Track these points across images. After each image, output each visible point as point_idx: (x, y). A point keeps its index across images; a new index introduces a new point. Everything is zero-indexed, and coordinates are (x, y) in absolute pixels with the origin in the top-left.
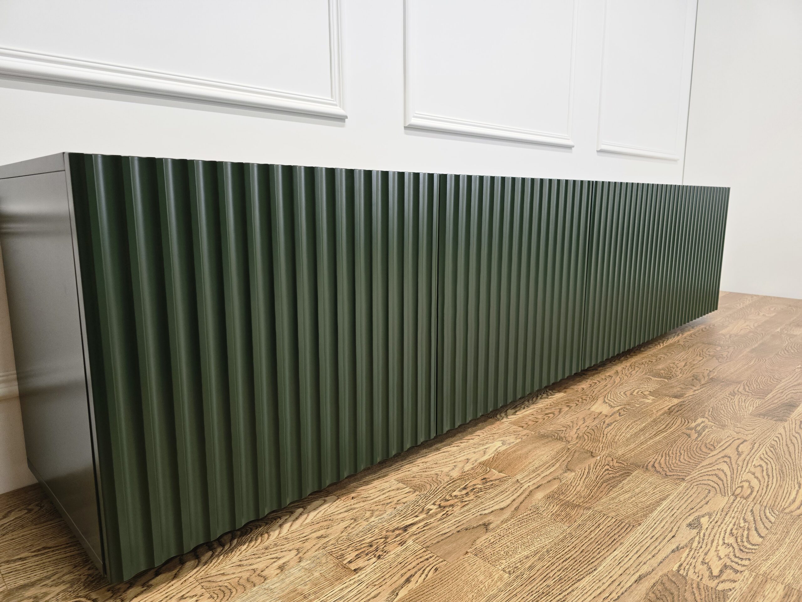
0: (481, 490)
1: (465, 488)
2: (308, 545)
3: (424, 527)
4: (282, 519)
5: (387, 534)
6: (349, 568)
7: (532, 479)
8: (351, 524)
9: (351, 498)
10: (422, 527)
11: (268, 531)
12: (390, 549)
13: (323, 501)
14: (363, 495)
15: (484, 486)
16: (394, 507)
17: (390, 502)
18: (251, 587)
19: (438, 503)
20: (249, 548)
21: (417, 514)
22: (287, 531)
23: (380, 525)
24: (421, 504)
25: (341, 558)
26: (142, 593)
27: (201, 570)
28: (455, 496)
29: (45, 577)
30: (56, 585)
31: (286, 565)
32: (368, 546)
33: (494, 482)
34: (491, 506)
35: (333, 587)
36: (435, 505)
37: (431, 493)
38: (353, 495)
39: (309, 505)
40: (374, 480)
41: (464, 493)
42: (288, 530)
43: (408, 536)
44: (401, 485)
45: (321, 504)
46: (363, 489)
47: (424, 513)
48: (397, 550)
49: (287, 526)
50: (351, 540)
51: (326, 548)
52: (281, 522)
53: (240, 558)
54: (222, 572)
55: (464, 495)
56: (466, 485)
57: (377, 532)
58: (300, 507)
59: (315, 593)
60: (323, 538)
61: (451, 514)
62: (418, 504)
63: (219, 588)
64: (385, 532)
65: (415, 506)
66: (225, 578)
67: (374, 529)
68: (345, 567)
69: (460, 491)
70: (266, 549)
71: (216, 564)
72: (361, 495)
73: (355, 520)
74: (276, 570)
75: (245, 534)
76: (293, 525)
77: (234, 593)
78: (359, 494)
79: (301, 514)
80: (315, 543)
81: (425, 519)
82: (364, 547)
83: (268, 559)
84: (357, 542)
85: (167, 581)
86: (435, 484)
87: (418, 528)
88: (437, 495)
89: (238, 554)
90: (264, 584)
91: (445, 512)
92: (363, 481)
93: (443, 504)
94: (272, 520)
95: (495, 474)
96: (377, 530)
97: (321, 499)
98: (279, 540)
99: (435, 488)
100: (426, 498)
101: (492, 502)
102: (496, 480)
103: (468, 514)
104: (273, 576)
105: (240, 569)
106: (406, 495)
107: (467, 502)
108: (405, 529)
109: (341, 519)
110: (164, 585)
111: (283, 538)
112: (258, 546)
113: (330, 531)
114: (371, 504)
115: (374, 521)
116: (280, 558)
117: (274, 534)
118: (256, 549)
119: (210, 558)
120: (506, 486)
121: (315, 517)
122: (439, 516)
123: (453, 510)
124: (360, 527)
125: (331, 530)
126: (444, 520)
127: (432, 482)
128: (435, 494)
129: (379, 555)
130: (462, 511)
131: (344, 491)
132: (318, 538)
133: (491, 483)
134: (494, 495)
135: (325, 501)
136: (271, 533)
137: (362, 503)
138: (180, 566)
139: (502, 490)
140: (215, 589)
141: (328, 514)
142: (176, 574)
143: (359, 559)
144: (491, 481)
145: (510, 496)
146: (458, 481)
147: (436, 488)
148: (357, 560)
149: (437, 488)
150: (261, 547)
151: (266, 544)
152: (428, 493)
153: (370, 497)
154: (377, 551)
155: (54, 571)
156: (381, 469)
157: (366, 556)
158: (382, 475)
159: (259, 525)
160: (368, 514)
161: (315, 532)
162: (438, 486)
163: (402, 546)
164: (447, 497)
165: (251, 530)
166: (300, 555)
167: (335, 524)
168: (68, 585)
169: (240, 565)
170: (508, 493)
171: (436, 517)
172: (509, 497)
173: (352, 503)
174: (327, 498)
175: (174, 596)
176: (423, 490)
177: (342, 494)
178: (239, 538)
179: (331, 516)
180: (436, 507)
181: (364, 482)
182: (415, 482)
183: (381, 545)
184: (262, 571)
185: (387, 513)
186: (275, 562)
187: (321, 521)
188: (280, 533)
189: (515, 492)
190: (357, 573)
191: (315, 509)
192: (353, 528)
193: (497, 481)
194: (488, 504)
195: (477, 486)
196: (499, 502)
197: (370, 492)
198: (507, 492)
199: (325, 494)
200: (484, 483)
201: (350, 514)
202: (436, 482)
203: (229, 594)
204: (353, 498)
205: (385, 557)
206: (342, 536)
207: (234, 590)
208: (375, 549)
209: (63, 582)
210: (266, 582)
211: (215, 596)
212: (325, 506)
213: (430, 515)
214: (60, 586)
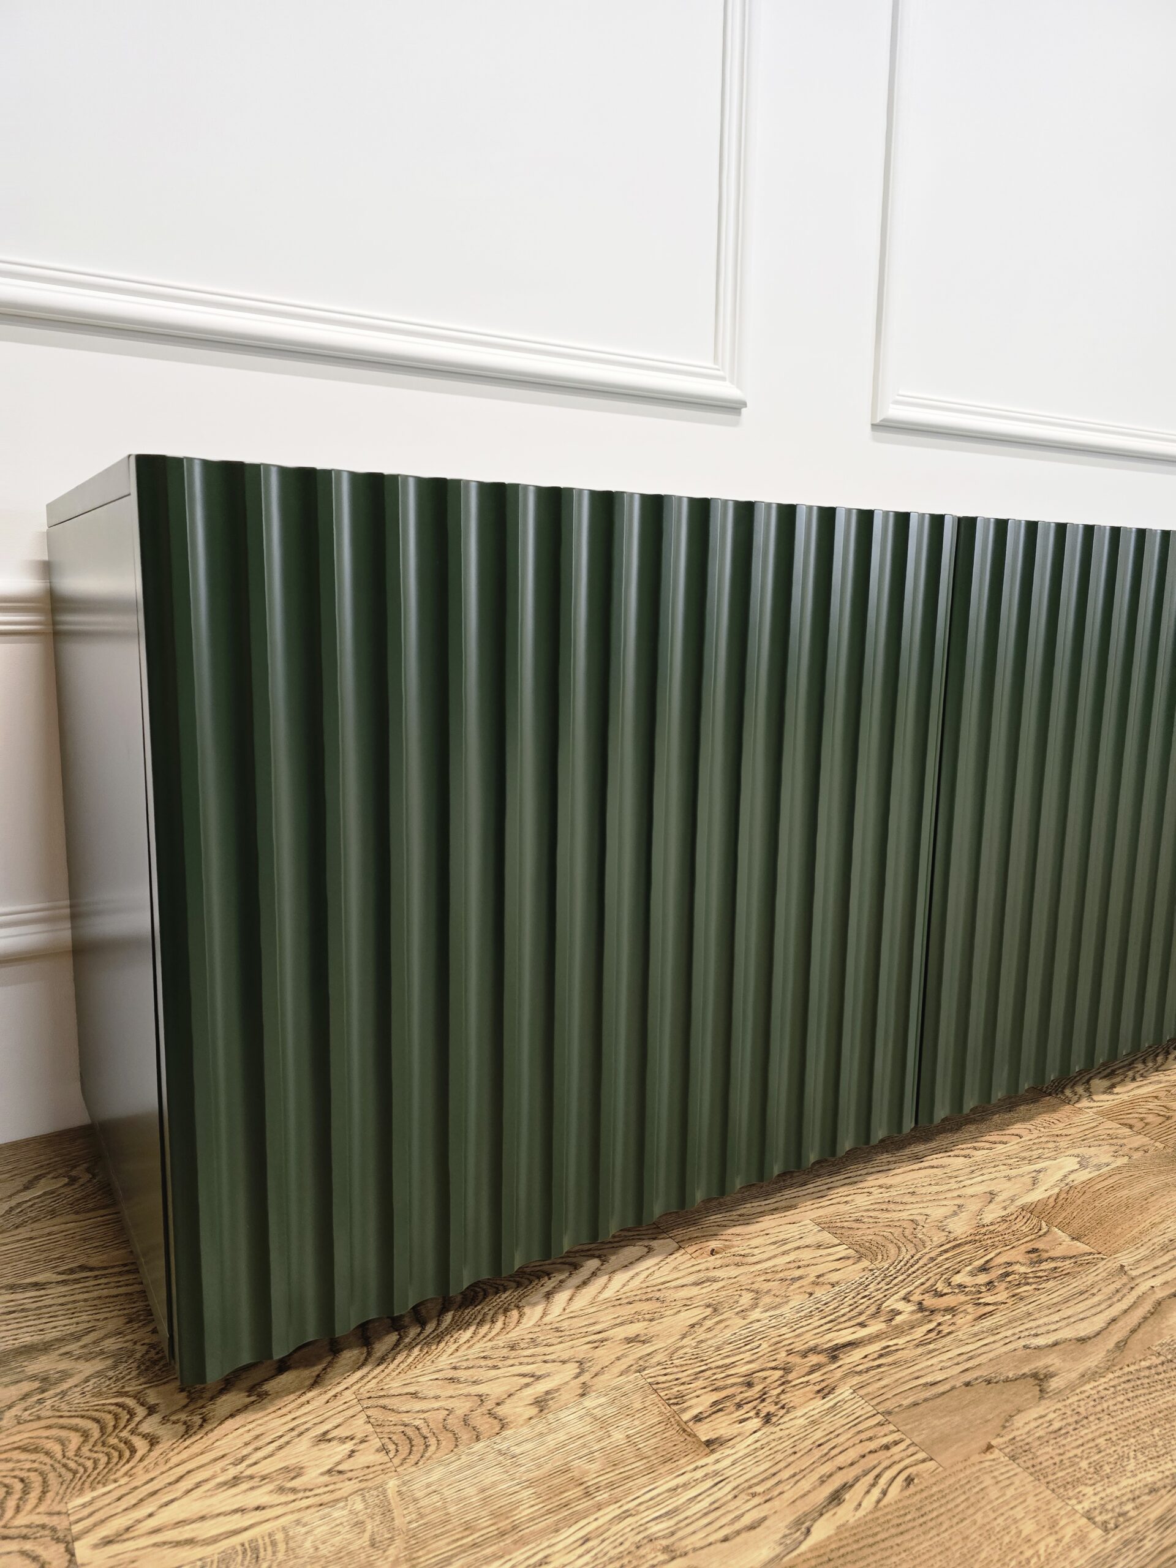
0: (1025, 1280)
1: (984, 1269)
2: (604, 1355)
3: (881, 1356)
4: (553, 1279)
5: (790, 1359)
6: (695, 1436)
7: (1161, 1269)
8: (705, 1318)
9: (709, 1253)
10: (876, 1355)
11: (521, 1304)
12: (796, 1401)
13: (646, 1250)
14: (737, 1249)
15: (1034, 1269)
16: (809, 1291)
17: (800, 1278)
18: (471, 1439)
19: (916, 1297)
20: (476, 1339)
21: (862, 1318)
22: (561, 1310)
23: (774, 1333)
24: (873, 1294)
25: (677, 1404)
26: (245, 1408)
27: (370, 1376)
28: (960, 1286)
29: (72, 1334)
30: (87, 1358)
31: (552, 1399)
32: (742, 1384)
33: (1059, 1264)
34: (1054, 1327)
35: (655, 1480)
36: (909, 1301)
37: (898, 1268)
38: (714, 1244)
39: (614, 1254)
40: (763, 1214)
41: (982, 1282)
42: (564, 1309)
43: (839, 1374)
44: (826, 1237)
45: (640, 1254)
46: (738, 1232)
47: (882, 1319)
48: (812, 1408)
49: (561, 1298)
50: (702, 1361)
51: (644, 1370)
52: (550, 1284)
53: (454, 1360)
54: (412, 1389)
55: (983, 1289)
56: (987, 1262)
57: (766, 1351)
58: (593, 1256)
59: (611, 1485)
60: (639, 1344)
61: (950, 1333)
62: (866, 1293)
63: (402, 1428)
64: (784, 1354)
65: (860, 1296)
66: (418, 1405)
67: (760, 1342)
68: (684, 1431)
69: (972, 1274)
70: (513, 1348)
71: (402, 1366)
72: (733, 1246)
73: (715, 1310)
74: (529, 1407)
75: (471, 1304)
76: (576, 1299)
77: (432, 1448)
78: (727, 1243)
79: (594, 1274)
80: (619, 1354)
81: (884, 1336)
82: (733, 1385)
83: (514, 1375)
84: (718, 1367)
85: (298, 1389)
86: (910, 1246)
87: (866, 1357)
88: (914, 1275)
89: (450, 1351)
90: (498, 1439)
91: (934, 1324)
92: (739, 1213)
93: (930, 1301)
94: (531, 1278)
95: (1061, 1243)
96: (765, 1345)
97: (640, 1243)
98: (542, 1330)
99: (908, 1256)
100: (888, 1280)
101: (1056, 1317)
102: (1064, 1258)
103: (991, 1339)
104: (521, 1423)
105: (451, 1390)
106: (837, 1265)
107: (991, 1308)
108: (834, 1353)
109: (685, 1302)
110: (292, 1397)
111: (550, 1327)
112: (496, 1338)
113: (655, 1328)
114: (754, 1274)
115: (759, 1321)
116: (539, 1378)
117: (533, 1314)
118: (490, 1344)
119: (393, 1349)
120: (1091, 1279)
121: (624, 1286)
122: (919, 1333)
123: (954, 1324)
124: (726, 1331)
125: (659, 1327)
126: (931, 1346)
127: (903, 1240)
128: (910, 1272)
129: (768, 1414)
130: (976, 1329)
131: (693, 1231)
132: (629, 1340)
133: (1053, 1265)
134: (1059, 1299)
135: (650, 1250)
136: (527, 1310)
137: (733, 1267)
138: (330, 1358)
139: (1082, 1288)
140: (392, 1429)
141: (654, 1282)
142: (318, 1376)
143: (720, 1414)
144: (1053, 1259)
145: (1103, 1306)
146: (966, 1248)
147: (913, 1257)
148: (714, 1416)
149: (916, 1258)
150: (501, 1341)
151: (514, 1335)
152: (891, 1268)
153: (753, 1255)
154: (763, 1400)
155: (90, 1325)
156: (780, 1190)
157: (737, 1409)
158: (783, 1204)
159: (503, 1285)
160: (746, 1299)
161: (622, 1324)
162: (917, 1251)
163: (824, 1398)
164: (940, 1286)
165: (485, 1294)
166: (585, 1377)
167: (668, 1313)
168: (109, 1362)
169: (452, 1380)
170: (1096, 1299)
171: (911, 1334)
172: (1099, 1309)
173: (710, 1265)
174: (654, 1244)
175: (308, 1430)
176: (880, 1257)
177: (690, 1239)
178: (456, 1310)
179: (660, 1290)
180: (911, 1307)
181: (740, 1215)
182: (860, 1233)
183: (772, 1386)
184: (498, 1404)
185: (792, 1304)
186: (527, 1385)
187: (638, 1298)
188: (544, 1314)
189: (1115, 1299)
190: (713, 1451)
191: (626, 1266)
192: (710, 1329)
193: (1068, 1262)
194: (1046, 1320)
195: (1016, 1267)
196: (1072, 1320)
197: (754, 1243)
198: (1094, 1295)
199: (650, 1232)
200: (1032, 1263)
201: (704, 1291)
202: (912, 1242)
203: (422, 1447)
204: (713, 1252)
205: (781, 1421)
206: (683, 1347)
207: (432, 1441)
208: (758, 1396)
209: (102, 1352)
210: (504, 1433)
211: (392, 1447)
212: (650, 1262)
213: (897, 1326)
214: (93, 1362)
